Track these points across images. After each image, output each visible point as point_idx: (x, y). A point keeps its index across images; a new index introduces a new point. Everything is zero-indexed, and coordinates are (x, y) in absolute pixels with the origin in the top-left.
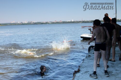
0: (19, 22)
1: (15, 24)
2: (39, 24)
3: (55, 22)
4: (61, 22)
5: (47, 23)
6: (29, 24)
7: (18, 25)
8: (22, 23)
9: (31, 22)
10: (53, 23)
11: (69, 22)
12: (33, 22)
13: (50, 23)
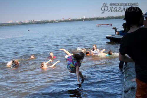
0: (17, 22)
1: (13, 24)
2: (43, 23)
3: (63, 20)
4: (69, 19)
5: (53, 22)
6: (30, 23)
7: (17, 25)
8: (22, 22)
9: (33, 21)
10: (60, 21)
11: (80, 20)
12: (36, 22)
13: (56, 21)
